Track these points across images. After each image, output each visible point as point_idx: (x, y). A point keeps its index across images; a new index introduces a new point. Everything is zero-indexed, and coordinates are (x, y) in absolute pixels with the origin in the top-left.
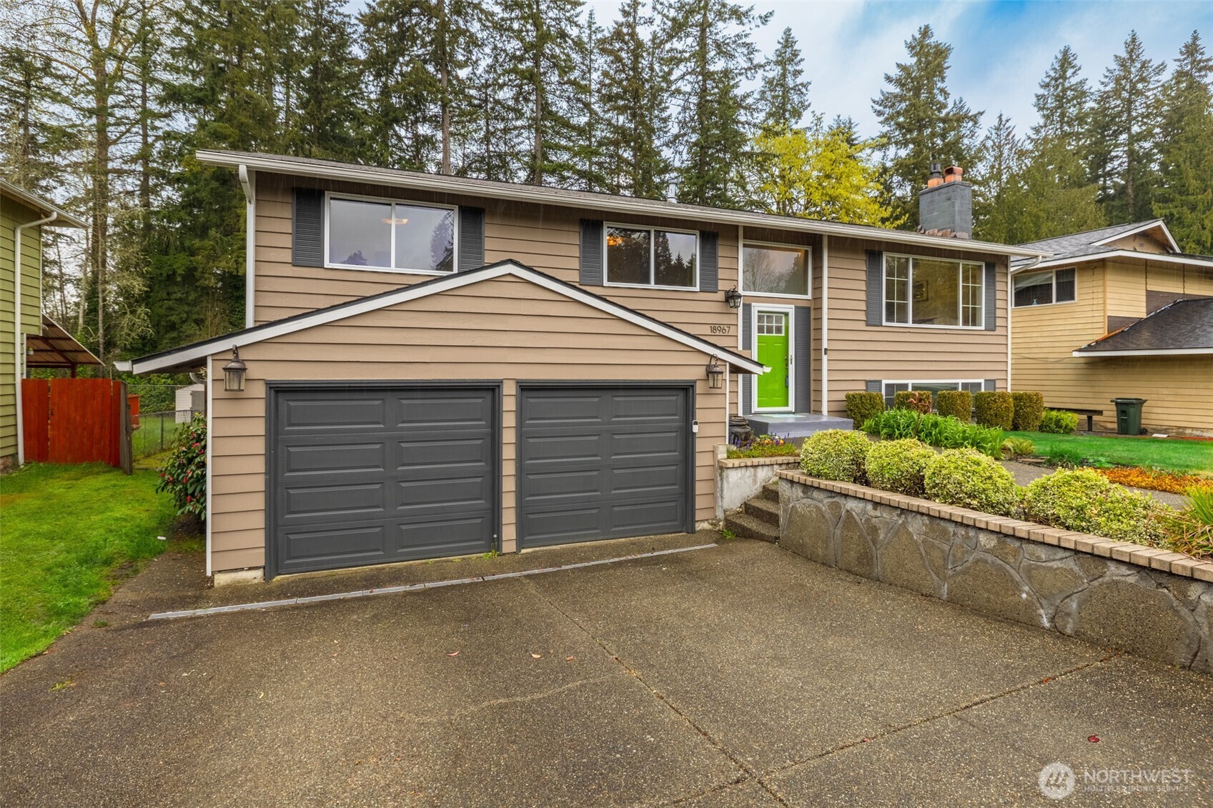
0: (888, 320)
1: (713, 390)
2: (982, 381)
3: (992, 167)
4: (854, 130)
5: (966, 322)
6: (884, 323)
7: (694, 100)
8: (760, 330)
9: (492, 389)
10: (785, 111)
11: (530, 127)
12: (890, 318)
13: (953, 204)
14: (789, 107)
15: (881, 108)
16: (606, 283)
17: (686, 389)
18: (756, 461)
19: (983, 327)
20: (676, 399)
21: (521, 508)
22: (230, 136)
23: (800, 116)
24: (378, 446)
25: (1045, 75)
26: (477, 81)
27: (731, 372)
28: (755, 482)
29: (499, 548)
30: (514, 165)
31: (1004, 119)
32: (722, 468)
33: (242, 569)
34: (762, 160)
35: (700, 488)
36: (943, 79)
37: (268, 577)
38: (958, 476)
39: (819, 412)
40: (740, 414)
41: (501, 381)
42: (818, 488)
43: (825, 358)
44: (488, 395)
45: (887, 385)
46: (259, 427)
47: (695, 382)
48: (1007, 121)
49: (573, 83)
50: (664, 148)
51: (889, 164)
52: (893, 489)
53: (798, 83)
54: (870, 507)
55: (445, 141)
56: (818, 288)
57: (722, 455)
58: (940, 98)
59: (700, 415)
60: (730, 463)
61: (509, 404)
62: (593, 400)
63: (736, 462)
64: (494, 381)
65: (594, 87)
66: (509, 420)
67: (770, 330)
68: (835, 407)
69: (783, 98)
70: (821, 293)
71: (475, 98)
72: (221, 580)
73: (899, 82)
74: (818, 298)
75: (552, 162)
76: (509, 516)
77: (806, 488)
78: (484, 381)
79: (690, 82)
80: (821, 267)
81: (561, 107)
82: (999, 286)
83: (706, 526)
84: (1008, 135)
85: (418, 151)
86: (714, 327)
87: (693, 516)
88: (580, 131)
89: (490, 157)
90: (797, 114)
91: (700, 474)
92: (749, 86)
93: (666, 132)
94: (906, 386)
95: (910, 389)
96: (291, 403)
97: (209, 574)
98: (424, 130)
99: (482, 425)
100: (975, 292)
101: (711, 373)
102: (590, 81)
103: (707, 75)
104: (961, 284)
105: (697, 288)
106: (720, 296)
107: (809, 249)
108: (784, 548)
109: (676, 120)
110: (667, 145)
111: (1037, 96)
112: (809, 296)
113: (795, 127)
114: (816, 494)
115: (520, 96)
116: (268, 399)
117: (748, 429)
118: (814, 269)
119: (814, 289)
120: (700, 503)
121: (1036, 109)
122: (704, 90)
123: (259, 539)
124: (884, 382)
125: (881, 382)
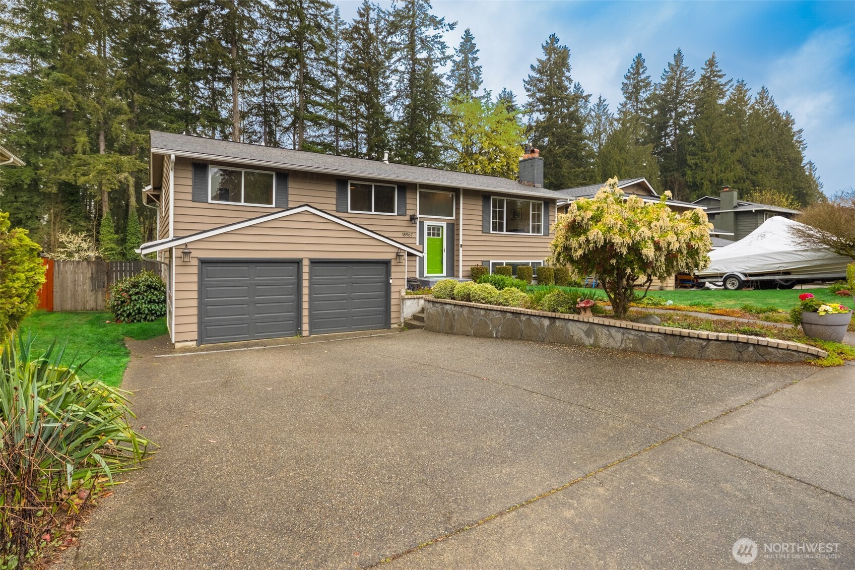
0: (493, 231)
1: (399, 264)
2: (542, 261)
3: (595, 129)
4: (514, 100)
5: (533, 232)
6: (491, 232)
7: (407, 76)
8: (429, 234)
9: (298, 262)
10: (467, 84)
11: (295, 88)
12: (494, 229)
13: (534, 169)
14: (470, 81)
15: (528, 87)
16: (349, 211)
17: (386, 263)
18: (418, 296)
19: (542, 234)
20: (382, 268)
21: (311, 316)
22: (69, 84)
23: (477, 88)
24: (246, 288)
25: (627, 71)
26: (256, 51)
27: (408, 255)
28: (418, 305)
29: (301, 334)
30: (283, 113)
31: (602, 99)
32: (403, 299)
33: (188, 341)
34: (452, 119)
35: (393, 308)
36: (569, 70)
37: (198, 345)
38: (479, 293)
39: (458, 276)
40: (418, 277)
41: (302, 259)
42: (437, 302)
43: (461, 249)
44: (296, 265)
45: (492, 263)
46: (195, 278)
47: (391, 260)
48: (604, 101)
49: (326, 59)
50: (387, 104)
51: (534, 124)
52: (462, 300)
53: (475, 66)
54: (453, 307)
55: (234, 95)
56: (458, 214)
57: (403, 293)
58: (566, 83)
59: (393, 275)
60: (406, 297)
61: (306, 269)
62: (343, 268)
63: (410, 297)
64: (299, 259)
65: (340, 63)
66: (306, 276)
67: (434, 235)
68: (466, 274)
69: (466, 75)
70: (459, 217)
71: (255, 64)
72: (178, 345)
73: (540, 72)
74: (458, 219)
75: (311, 113)
76: (305, 320)
77: (434, 302)
78: (294, 259)
79: (404, 64)
80: (459, 203)
81: (316, 73)
82: (551, 213)
83: (396, 326)
84: (604, 110)
85: (214, 101)
86: (404, 233)
87: (390, 321)
88: (329, 92)
89: (266, 106)
90: (476, 88)
91: (393, 302)
92: (442, 70)
93: (388, 94)
94: (502, 263)
95: (504, 265)
96: (208, 268)
97: (173, 342)
98: (218, 85)
99: (293, 278)
100: (539, 216)
101: (398, 256)
102: (337, 57)
103: (416, 61)
104: (531, 212)
105: (396, 214)
106: (408, 218)
107: (454, 194)
108: (426, 329)
109: (395, 89)
110: (389, 102)
111: (623, 83)
112: (454, 218)
113: (474, 95)
114: (437, 305)
115: (288, 64)
116: (199, 266)
117: (418, 283)
118: (456, 204)
119: (456, 214)
120: (393, 315)
121: (622, 92)
122: (414, 70)
123: (195, 327)
124: (491, 262)
125: (489, 261)
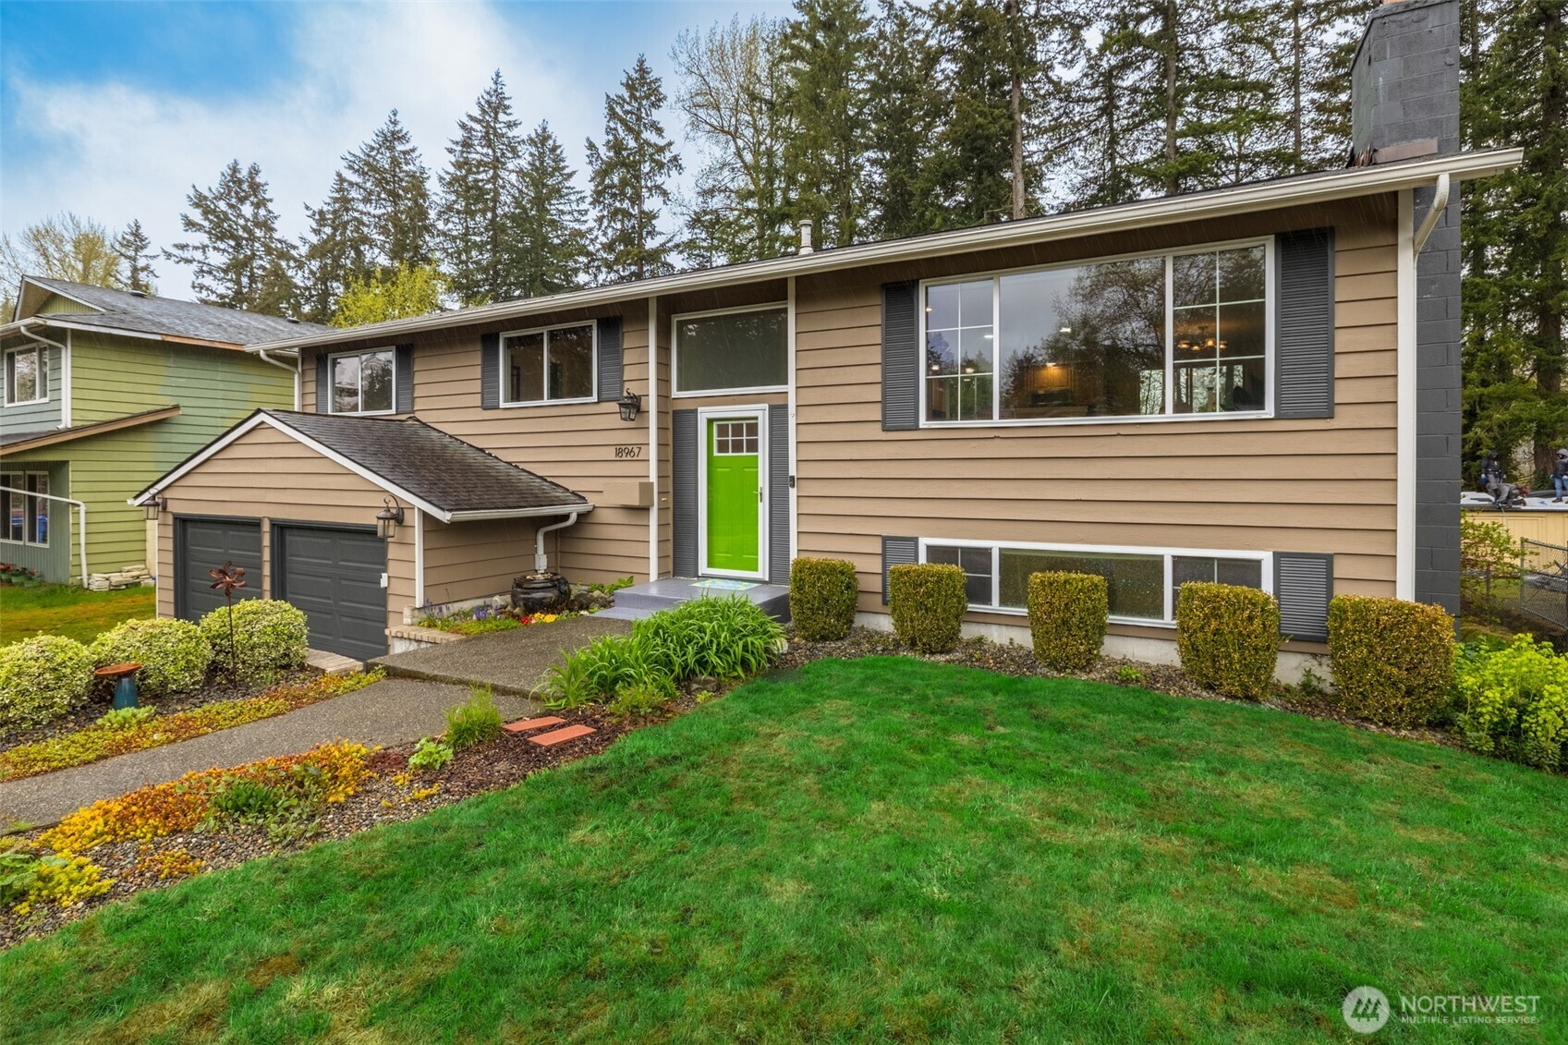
0: (932, 418)
2: (1266, 558)
6: (924, 423)
12: (934, 414)
16: (502, 403)
19: (1269, 413)
41: (262, 519)
43: (793, 493)
45: (930, 549)
57: (407, 619)
59: (392, 568)
62: (325, 541)
64: (259, 518)
67: (738, 447)
78: (254, 518)
86: (619, 449)
105: (595, 399)
116: (175, 525)
124: (924, 542)
125: (915, 540)
